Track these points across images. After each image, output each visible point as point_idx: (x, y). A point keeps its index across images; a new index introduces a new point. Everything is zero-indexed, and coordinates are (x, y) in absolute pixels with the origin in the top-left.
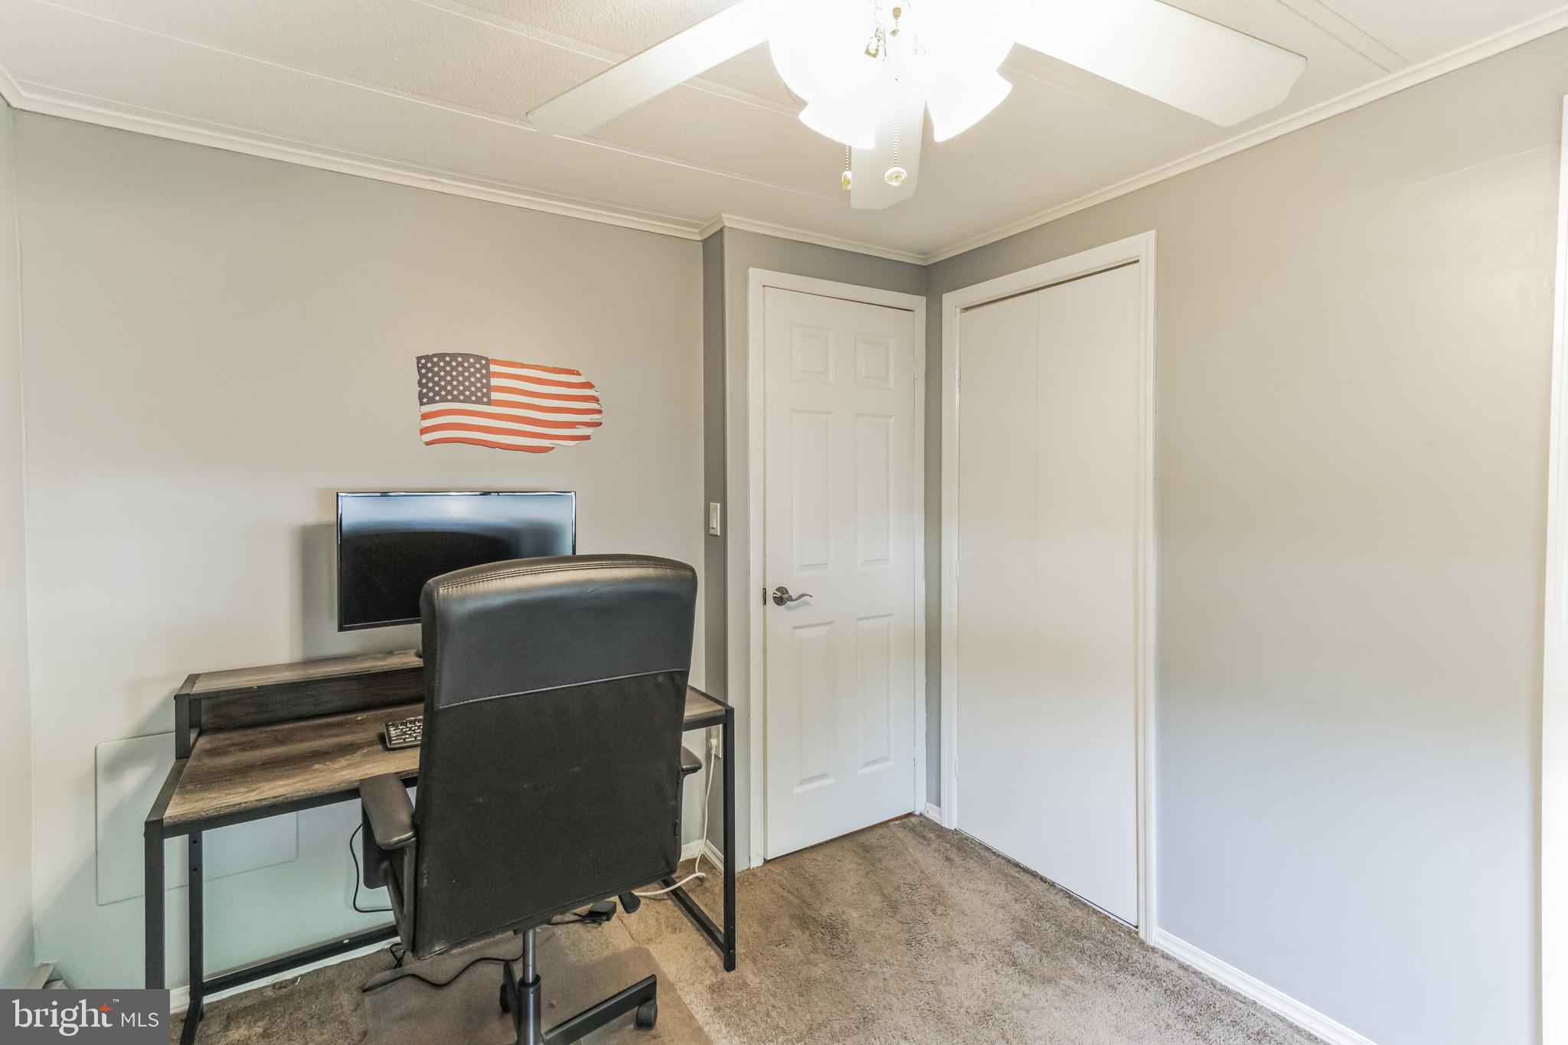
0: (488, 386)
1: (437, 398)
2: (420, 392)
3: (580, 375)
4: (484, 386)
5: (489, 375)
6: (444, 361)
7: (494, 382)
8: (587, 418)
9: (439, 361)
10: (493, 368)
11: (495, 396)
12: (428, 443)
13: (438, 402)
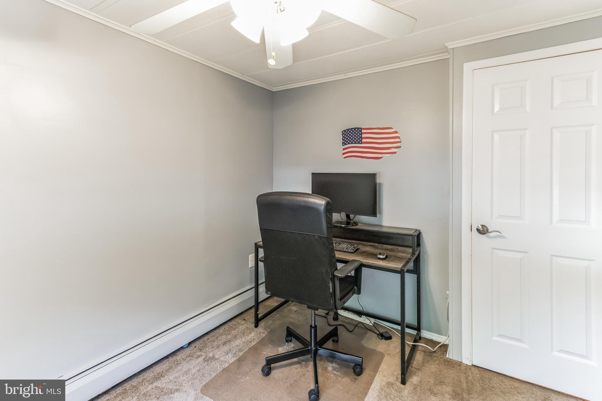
0: (361, 137)
1: (347, 143)
2: (343, 142)
3: (393, 129)
4: (360, 137)
5: (361, 134)
6: (352, 131)
7: (363, 136)
8: (395, 145)
9: (351, 131)
10: (363, 131)
11: (364, 140)
12: (344, 158)
13: (347, 144)
